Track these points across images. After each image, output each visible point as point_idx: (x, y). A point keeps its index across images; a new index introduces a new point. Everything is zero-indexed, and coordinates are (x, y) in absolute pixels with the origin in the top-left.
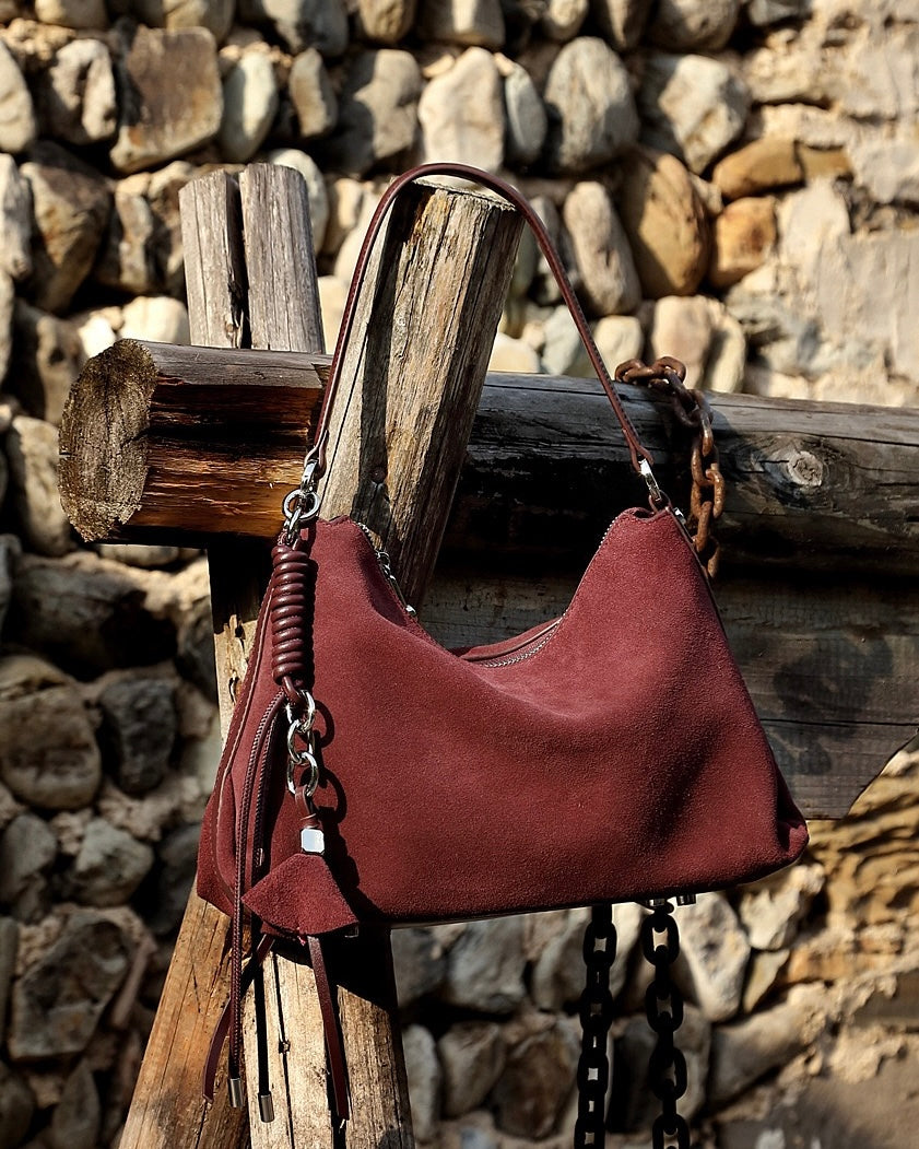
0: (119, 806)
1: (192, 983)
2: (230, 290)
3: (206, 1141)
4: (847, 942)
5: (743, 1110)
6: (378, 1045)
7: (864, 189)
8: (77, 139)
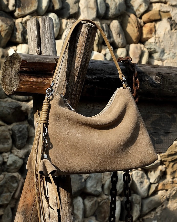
0: (16, 151)
1: (29, 186)
2: (37, 43)
3: (32, 219)
4: (170, 181)
5: (149, 216)
6: (68, 198)
7: (174, 20)
8: (7, 11)
